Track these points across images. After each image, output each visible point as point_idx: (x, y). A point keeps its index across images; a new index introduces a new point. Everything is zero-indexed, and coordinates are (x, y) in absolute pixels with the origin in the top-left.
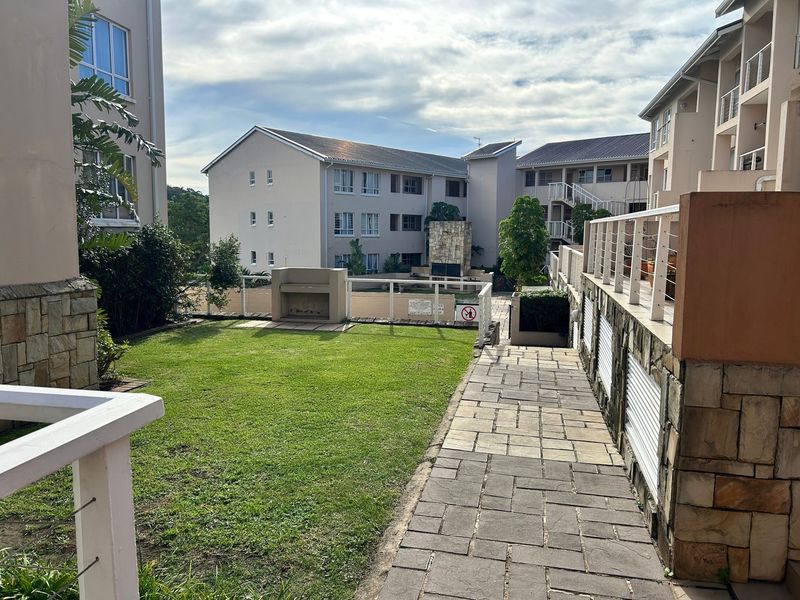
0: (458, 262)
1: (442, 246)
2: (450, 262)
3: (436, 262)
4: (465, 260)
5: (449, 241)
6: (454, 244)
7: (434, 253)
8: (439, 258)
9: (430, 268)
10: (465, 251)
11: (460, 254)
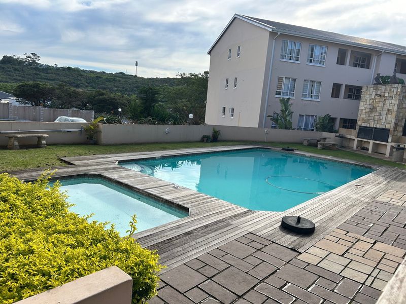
0: (388, 127)
1: (373, 109)
2: (378, 126)
3: (363, 125)
4: (396, 125)
5: (381, 104)
6: (386, 108)
7: (363, 116)
8: (368, 121)
9: (357, 130)
10: (397, 116)
11: (392, 119)
